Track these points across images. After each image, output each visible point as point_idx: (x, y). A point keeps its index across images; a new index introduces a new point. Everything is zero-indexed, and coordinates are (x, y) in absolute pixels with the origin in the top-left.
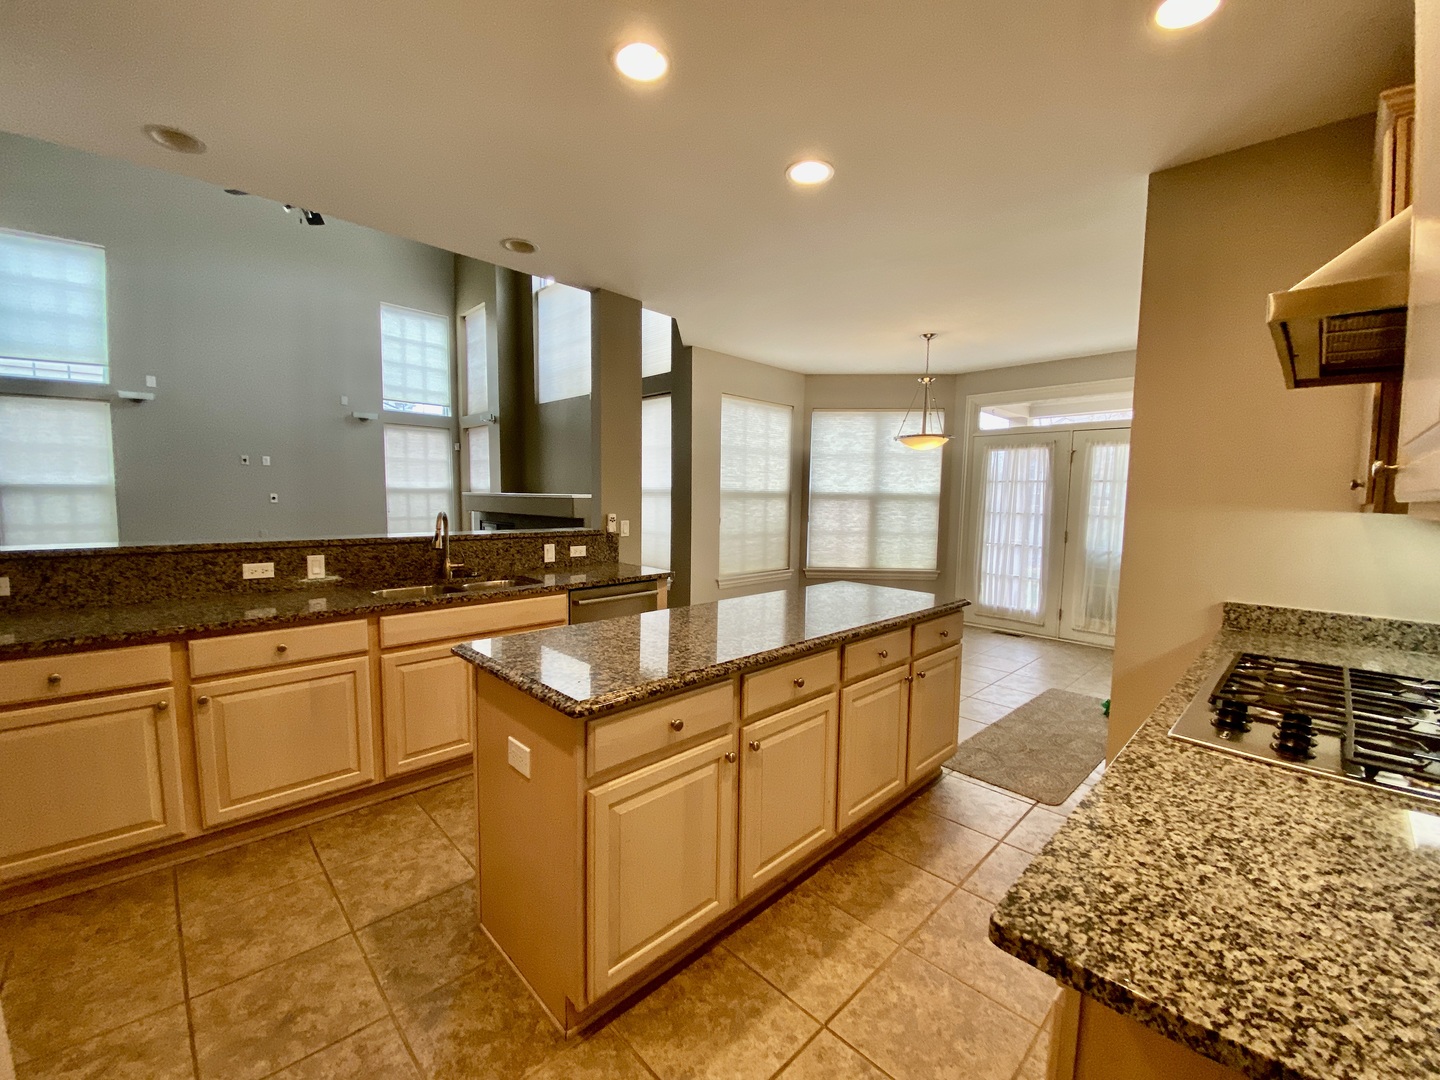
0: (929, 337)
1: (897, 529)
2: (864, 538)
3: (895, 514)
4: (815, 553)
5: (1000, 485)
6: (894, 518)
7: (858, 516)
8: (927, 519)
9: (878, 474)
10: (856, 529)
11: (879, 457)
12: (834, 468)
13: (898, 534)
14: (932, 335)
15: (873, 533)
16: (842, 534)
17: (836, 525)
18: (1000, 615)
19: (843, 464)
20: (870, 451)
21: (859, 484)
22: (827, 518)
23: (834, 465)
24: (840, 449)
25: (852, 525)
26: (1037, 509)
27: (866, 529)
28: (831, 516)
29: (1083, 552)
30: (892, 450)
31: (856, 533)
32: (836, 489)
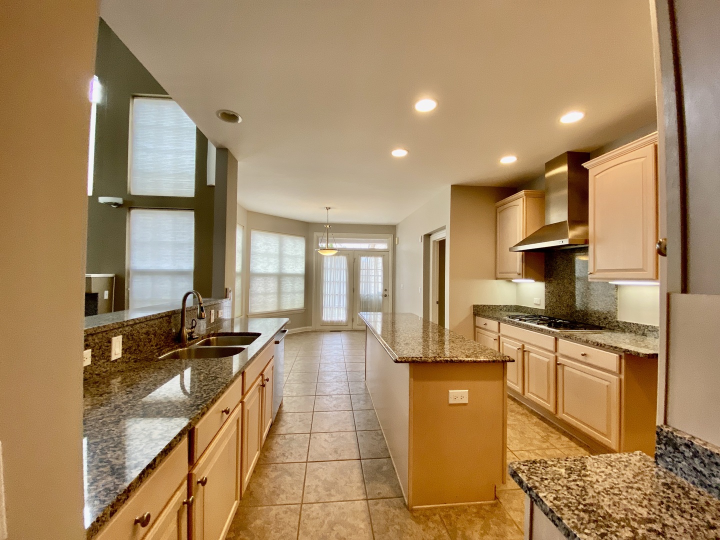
0: (328, 209)
1: (289, 290)
2: (276, 295)
3: (288, 283)
4: (252, 305)
5: (329, 270)
6: (288, 285)
7: (272, 285)
8: (300, 285)
9: (281, 264)
10: (272, 291)
11: (281, 256)
12: (261, 260)
13: (289, 293)
14: (329, 208)
15: (280, 293)
16: (265, 294)
17: (263, 289)
18: (332, 324)
19: (266, 258)
20: (277, 253)
21: (272, 269)
22: (259, 286)
23: (261, 259)
24: (264, 251)
25: (270, 289)
26: (344, 280)
27: (276, 291)
28: (261, 285)
29: (359, 295)
30: (286, 253)
31: (272, 293)
32: (262, 271)
